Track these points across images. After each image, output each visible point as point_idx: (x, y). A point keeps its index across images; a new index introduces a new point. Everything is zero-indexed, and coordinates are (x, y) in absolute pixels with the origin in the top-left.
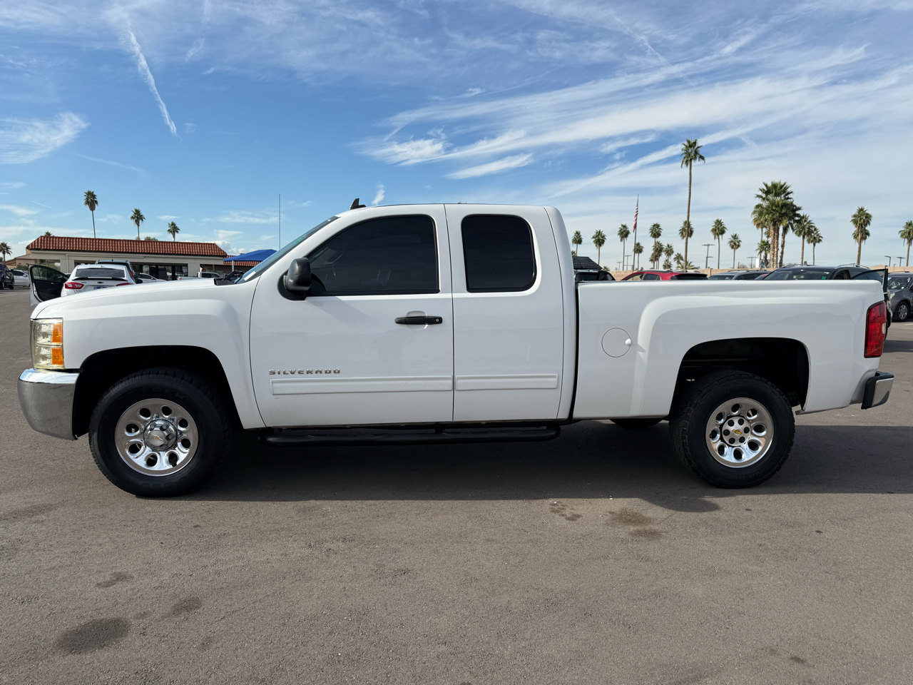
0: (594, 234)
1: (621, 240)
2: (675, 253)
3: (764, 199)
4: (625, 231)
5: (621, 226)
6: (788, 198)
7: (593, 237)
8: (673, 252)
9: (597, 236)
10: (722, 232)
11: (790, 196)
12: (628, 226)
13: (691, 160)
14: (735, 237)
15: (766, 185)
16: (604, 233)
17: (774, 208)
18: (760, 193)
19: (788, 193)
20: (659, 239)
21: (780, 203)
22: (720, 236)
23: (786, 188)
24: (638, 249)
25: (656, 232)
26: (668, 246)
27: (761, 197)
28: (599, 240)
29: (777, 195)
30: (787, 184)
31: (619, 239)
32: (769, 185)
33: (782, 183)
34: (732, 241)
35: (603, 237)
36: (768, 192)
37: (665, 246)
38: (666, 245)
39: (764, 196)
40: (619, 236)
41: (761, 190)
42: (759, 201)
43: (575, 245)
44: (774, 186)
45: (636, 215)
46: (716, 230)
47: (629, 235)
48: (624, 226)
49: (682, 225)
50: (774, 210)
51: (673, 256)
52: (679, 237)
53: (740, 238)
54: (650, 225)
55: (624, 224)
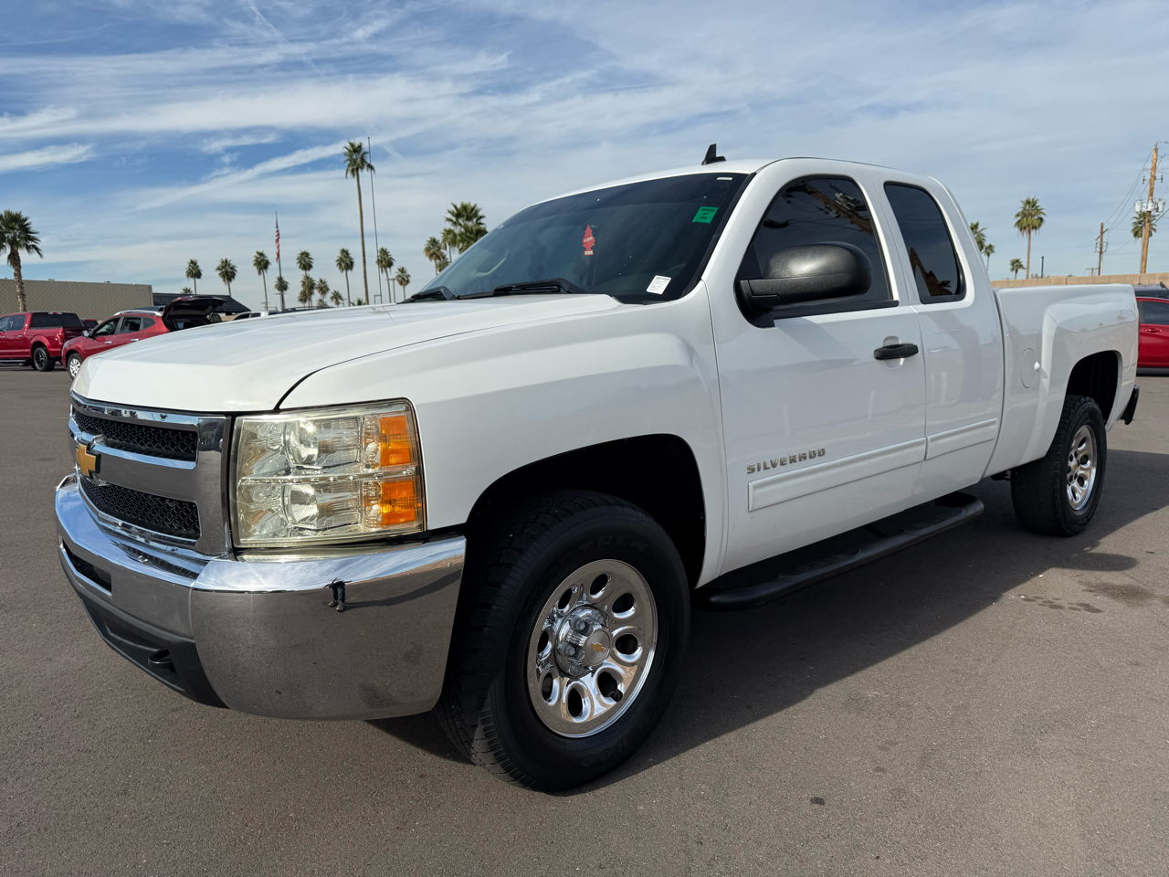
0: (219, 264)
1: (260, 273)
2: (332, 290)
3: (455, 223)
4: (262, 260)
5: (256, 254)
6: (480, 224)
7: (218, 269)
8: (328, 289)
9: (223, 267)
10: (390, 264)
11: (482, 221)
12: (266, 253)
13: (357, 169)
14: (402, 270)
15: (455, 207)
16: (233, 263)
17: (468, 235)
18: (450, 216)
19: (481, 217)
20: (311, 273)
21: (474, 229)
22: (388, 269)
23: (477, 212)
24: (282, 286)
25: (305, 262)
26: (321, 281)
27: (452, 221)
28: (227, 272)
29: (469, 219)
30: (478, 207)
31: (257, 271)
32: (459, 206)
33: (472, 205)
34: (399, 276)
35: (232, 268)
36: (458, 215)
37: (317, 282)
38: (318, 280)
39: (454, 219)
40: (255, 268)
41: (450, 212)
42: (449, 226)
43: (192, 280)
44: (465, 207)
45: (277, 240)
46: (382, 262)
47: (270, 267)
48: (261, 254)
49: (339, 255)
50: (468, 237)
51: (329, 295)
52: (337, 270)
53: (409, 272)
54: (297, 254)
55: (261, 251)
